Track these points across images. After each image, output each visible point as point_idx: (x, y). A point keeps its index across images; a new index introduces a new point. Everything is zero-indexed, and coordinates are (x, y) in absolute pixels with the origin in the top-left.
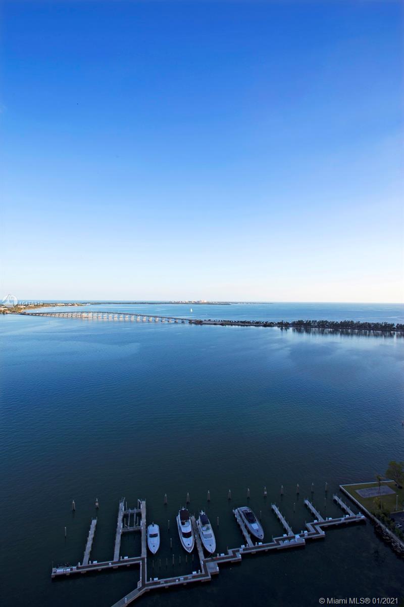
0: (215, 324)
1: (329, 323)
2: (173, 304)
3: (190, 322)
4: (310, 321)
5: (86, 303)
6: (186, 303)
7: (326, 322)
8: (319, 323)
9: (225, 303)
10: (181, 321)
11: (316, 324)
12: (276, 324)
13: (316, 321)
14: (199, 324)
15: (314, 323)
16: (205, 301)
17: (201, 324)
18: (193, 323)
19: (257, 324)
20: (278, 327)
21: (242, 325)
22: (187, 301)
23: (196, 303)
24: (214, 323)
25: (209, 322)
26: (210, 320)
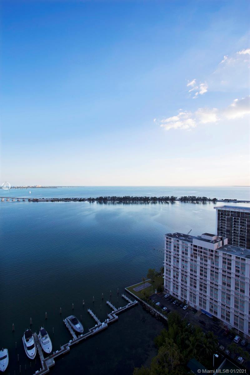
0: (47, 201)
1: (117, 198)
3: (29, 200)
4: (106, 197)
6: (26, 188)
7: (116, 197)
8: (112, 198)
9: (54, 187)
11: (110, 199)
12: (87, 199)
13: (110, 197)
14: (35, 201)
15: (109, 198)
16: (40, 186)
17: (37, 202)
18: (31, 201)
19: (75, 200)
20: (88, 201)
21: (65, 201)
22: (26, 186)
23: (33, 187)
24: (46, 200)
25: (43, 200)
26: (43, 198)
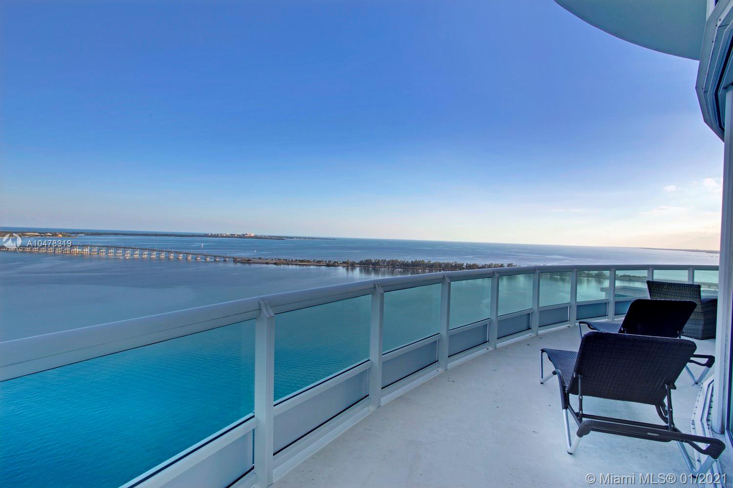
0: (267, 263)
1: (399, 263)
2: (209, 236)
3: (235, 261)
4: (379, 261)
5: (78, 233)
6: (227, 237)
7: (397, 261)
8: (389, 262)
9: (278, 237)
10: (223, 259)
11: (386, 264)
12: (341, 264)
13: (385, 261)
14: (246, 263)
15: (384, 263)
16: (253, 235)
17: (250, 264)
18: (239, 262)
19: (319, 263)
20: (343, 267)
21: (299, 265)
22: (228, 234)
23: (240, 237)
24: (266, 261)
25: (260, 261)
26: (261, 258)
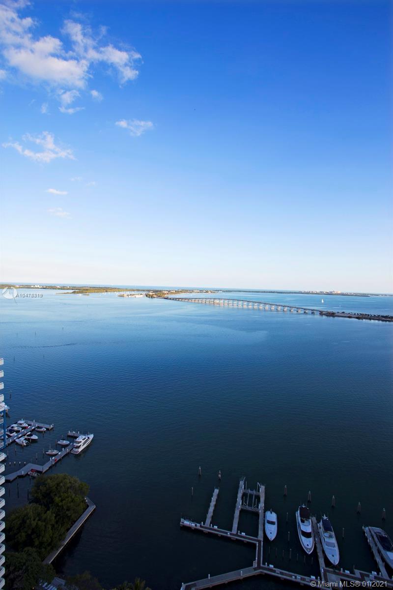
0: (350, 317)
2: (302, 293)
3: (321, 313)
5: (218, 291)
6: (316, 294)
9: (363, 294)
10: (311, 312)
14: (330, 316)
16: (339, 292)
17: (334, 317)
18: (325, 314)
21: (383, 320)
22: (318, 291)
23: (328, 294)
24: (348, 315)
25: (343, 315)
26: (344, 312)
